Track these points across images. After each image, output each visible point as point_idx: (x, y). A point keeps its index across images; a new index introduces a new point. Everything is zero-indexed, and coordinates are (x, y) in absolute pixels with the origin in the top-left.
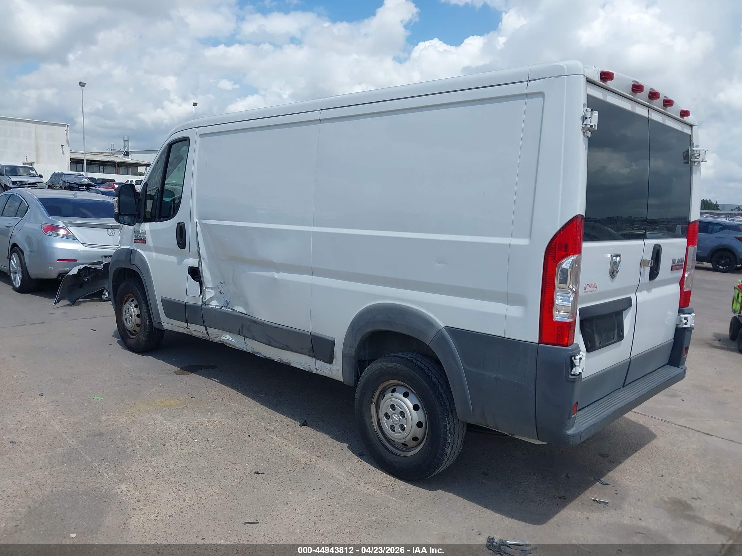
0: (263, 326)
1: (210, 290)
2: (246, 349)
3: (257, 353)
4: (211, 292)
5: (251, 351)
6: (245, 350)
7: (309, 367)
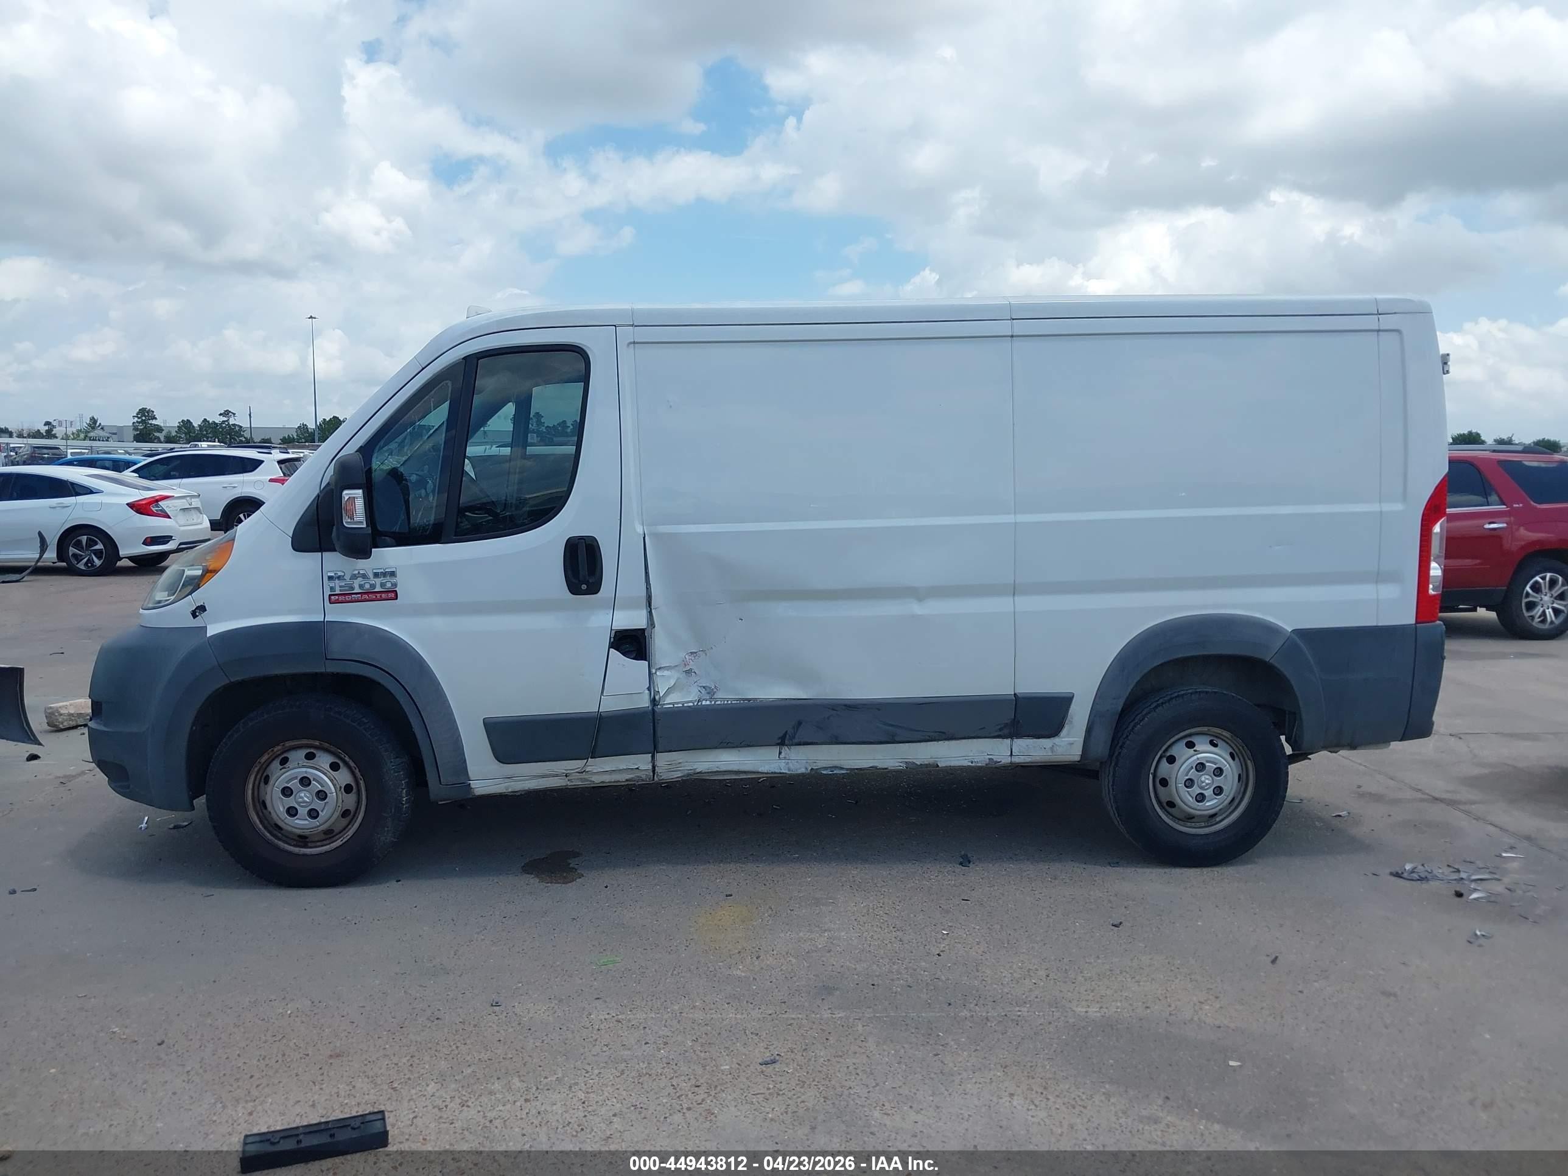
0: (879, 710)
1: (666, 673)
2: (789, 770)
3: (826, 768)
4: (669, 677)
5: (806, 769)
6: (787, 771)
7: (989, 757)
